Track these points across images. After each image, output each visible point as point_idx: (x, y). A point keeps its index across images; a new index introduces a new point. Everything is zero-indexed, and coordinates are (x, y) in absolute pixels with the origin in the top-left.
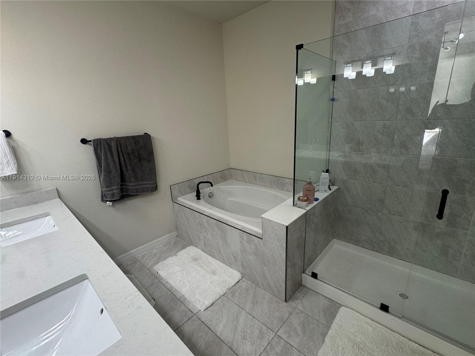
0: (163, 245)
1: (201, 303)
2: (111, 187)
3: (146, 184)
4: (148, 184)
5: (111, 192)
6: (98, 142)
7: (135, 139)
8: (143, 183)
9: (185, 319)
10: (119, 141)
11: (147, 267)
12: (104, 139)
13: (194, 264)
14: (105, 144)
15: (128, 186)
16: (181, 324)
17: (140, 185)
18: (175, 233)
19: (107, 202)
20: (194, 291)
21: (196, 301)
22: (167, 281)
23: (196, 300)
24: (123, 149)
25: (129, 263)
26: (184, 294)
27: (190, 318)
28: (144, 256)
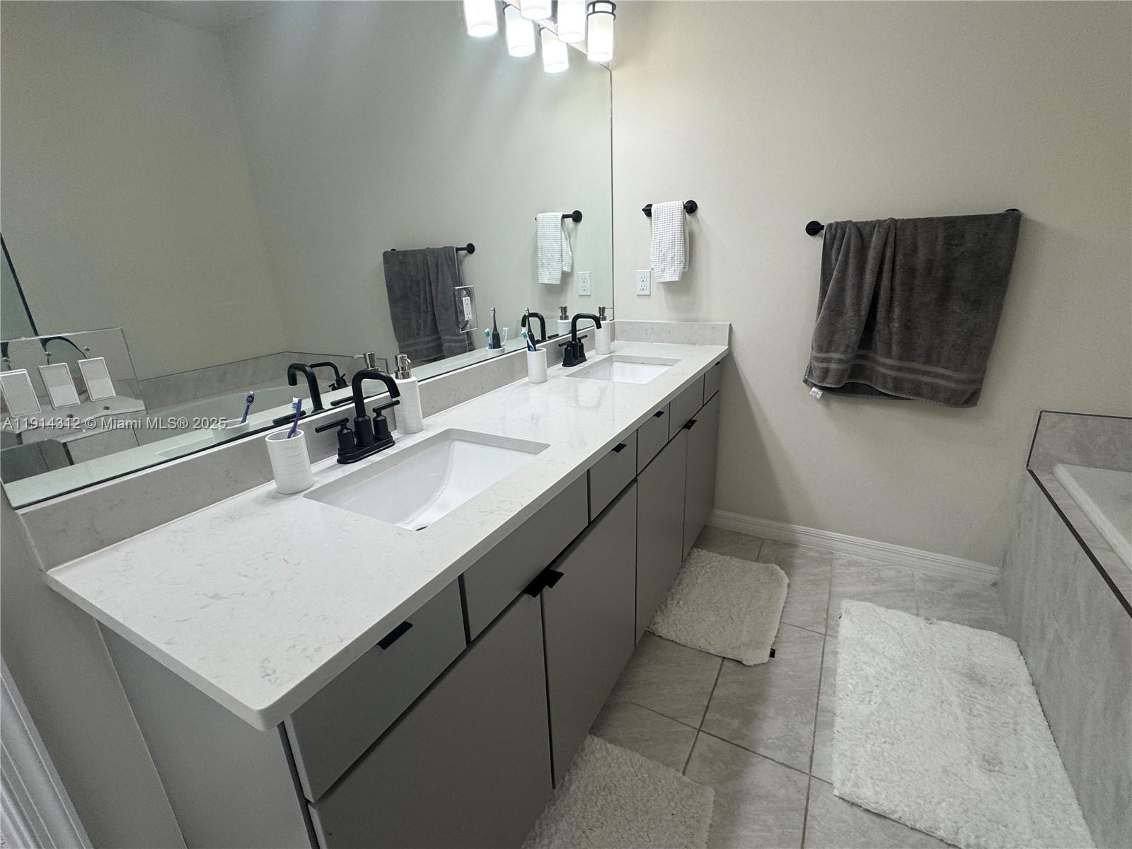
0: (926, 575)
1: (852, 775)
2: (827, 351)
3: (936, 376)
4: (943, 376)
5: (824, 365)
6: (839, 231)
7: (952, 228)
8: (928, 368)
9: (779, 756)
10: (895, 231)
11: (833, 589)
12: (856, 223)
13: (954, 682)
14: (853, 236)
15: (877, 363)
16: (762, 751)
17: (914, 371)
18: (990, 573)
19: (814, 389)
20: (871, 733)
21: (845, 756)
22: (838, 650)
23: (848, 753)
24: (900, 257)
25: (811, 553)
26: (838, 712)
27: (790, 768)
28: (851, 564)
